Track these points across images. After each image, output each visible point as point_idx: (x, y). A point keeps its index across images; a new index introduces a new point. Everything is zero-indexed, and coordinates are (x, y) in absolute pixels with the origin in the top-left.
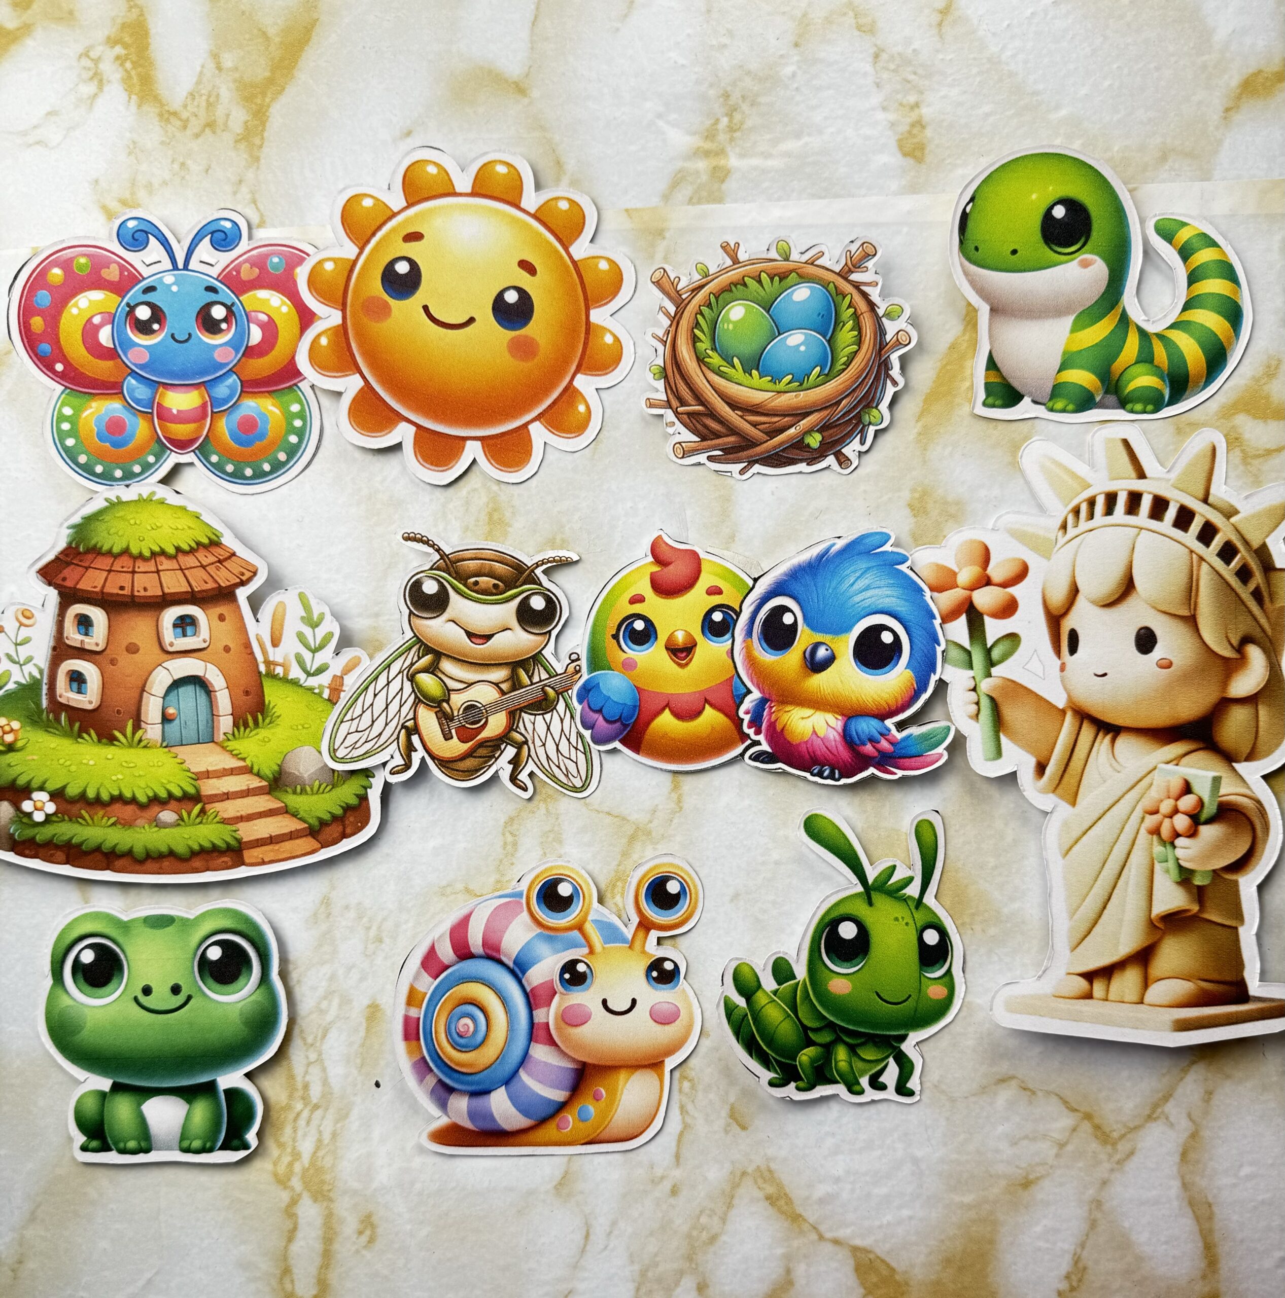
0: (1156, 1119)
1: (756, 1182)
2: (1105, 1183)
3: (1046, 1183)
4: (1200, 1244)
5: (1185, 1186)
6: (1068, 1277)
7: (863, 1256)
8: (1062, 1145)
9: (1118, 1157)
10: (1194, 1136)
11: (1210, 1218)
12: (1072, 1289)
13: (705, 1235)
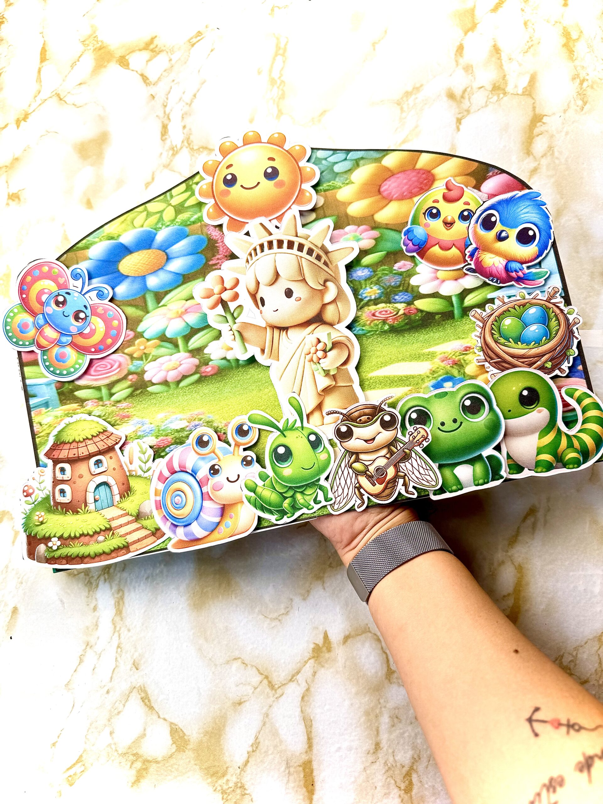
0: (293, 681)
1: (138, 692)
2: (270, 706)
3: (247, 704)
4: (306, 737)
5: (302, 711)
6: (252, 746)
7: (174, 727)
8: (255, 688)
9: (276, 696)
10: (308, 690)
11: (311, 726)
12: (253, 751)
13: (116, 712)
